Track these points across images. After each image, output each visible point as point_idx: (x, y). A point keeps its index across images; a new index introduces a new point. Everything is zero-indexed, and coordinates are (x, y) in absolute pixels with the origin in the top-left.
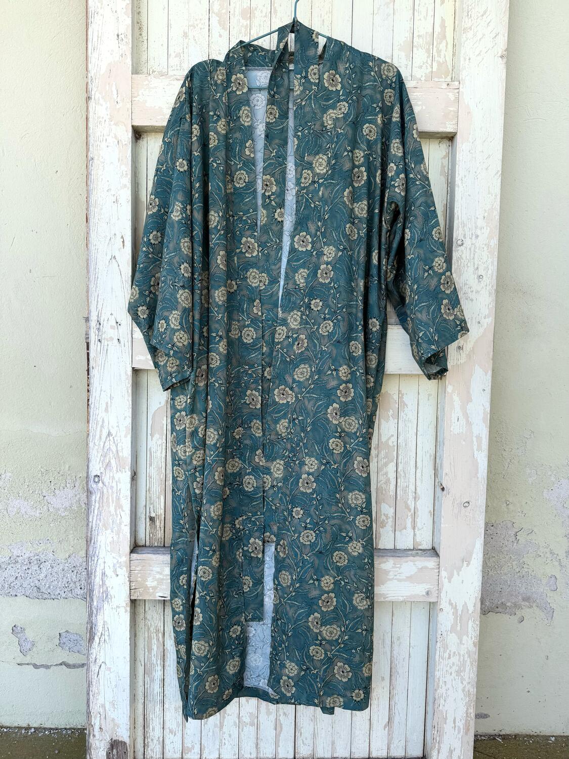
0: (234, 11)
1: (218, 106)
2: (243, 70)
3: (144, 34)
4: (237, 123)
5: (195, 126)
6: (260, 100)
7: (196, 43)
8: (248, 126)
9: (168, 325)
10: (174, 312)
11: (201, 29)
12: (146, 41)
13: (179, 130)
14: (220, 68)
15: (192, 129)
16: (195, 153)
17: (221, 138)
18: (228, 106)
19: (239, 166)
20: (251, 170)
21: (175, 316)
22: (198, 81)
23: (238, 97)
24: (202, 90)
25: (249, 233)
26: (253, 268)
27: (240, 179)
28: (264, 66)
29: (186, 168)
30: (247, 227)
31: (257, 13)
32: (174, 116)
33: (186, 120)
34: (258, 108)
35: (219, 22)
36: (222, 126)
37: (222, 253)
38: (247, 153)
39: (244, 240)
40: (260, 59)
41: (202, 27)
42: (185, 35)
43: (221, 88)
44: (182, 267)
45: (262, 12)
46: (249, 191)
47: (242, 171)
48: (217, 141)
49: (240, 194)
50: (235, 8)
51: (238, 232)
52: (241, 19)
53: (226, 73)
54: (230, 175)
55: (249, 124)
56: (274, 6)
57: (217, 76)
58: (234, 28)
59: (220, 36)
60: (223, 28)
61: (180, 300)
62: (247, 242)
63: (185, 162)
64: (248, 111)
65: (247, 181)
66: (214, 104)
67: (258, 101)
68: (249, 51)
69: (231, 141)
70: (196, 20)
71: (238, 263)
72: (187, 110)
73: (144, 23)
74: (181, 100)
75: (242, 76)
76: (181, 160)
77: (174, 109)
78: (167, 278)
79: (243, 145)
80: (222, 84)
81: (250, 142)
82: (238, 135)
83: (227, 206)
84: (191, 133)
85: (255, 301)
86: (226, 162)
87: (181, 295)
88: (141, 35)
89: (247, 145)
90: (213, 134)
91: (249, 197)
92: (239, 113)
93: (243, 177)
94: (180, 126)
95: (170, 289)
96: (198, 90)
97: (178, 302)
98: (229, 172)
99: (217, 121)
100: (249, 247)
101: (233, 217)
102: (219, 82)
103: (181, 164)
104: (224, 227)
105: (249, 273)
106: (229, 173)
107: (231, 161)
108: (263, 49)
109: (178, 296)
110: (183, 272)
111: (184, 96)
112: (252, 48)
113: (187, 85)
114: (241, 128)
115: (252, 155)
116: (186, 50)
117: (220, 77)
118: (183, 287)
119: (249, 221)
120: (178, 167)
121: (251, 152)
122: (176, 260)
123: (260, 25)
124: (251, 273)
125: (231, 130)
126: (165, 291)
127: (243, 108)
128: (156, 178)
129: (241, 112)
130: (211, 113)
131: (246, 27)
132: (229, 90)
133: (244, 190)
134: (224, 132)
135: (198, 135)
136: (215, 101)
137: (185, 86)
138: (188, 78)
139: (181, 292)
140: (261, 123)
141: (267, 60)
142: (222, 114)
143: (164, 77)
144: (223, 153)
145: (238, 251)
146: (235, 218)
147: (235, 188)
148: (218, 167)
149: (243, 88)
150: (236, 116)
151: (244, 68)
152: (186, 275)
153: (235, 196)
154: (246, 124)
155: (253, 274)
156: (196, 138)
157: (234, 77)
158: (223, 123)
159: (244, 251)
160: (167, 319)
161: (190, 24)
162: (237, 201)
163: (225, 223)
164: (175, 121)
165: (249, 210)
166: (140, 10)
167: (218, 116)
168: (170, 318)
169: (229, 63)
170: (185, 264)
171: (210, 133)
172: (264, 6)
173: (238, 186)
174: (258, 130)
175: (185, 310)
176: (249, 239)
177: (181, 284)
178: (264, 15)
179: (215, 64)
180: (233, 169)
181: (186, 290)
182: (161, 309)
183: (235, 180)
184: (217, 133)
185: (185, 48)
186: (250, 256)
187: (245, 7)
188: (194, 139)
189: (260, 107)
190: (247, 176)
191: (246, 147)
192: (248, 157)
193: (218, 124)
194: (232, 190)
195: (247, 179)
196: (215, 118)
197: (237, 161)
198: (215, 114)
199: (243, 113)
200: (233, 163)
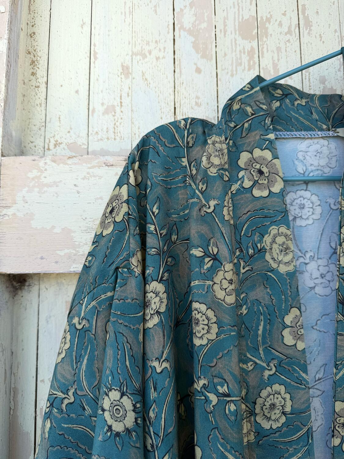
0: (225, 26)
1: (213, 233)
2: (271, 142)
3: (41, 72)
4: (258, 265)
5: (154, 286)
6: (308, 204)
7: (148, 85)
8: (288, 274)
11: (158, 59)
12: (44, 85)
13: (112, 298)
14: (215, 138)
15: (145, 293)
16: (156, 364)
17: (227, 319)
18: (235, 226)
19: (267, 373)
20: (299, 381)
22: (160, 171)
23: (258, 205)
24: (168, 190)
27: (273, 406)
28: (311, 129)
29: (130, 420)
31: (271, 28)
32: (100, 256)
33: (130, 271)
34: (303, 223)
35: (195, 46)
36: (225, 284)
38: (289, 340)
40: (300, 115)
41: (161, 55)
42: (126, 71)
43: (218, 187)
45: (280, 24)
46: (295, 437)
47: (276, 387)
48: (215, 329)
50: (226, 19)
52: (239, 39)
53: (228, 148)
55: (291, 268)
56: (304, 13)
57: (209, 158)
58: (225, 55)
59: (198, 71)
60: (203, 56)
63: (127, 402)
64: (286, 236)
65: (288, 409)
66: (204, 229)
67: (302, 207)
68: (274, 98)
70: (148, 43)
72: (134, 244)
73: (42, 53)
74: (119, 219)
75: (268, 155)
76: (115, 395)
77: (98, 239)
80: (221, 177)
81: (294, 312)
82: (261, 294)
84: (145, 305)
88: (33, 74)
89: (288, 320)
90: (203, 308)
91: (296, 451)
92: (261, 241)
93: (278, 401)
94: (114, 288)
96: (159, 190)
99: (213, 271)
102: (213, 172)
103: (116, 407)
108: (302, 94)
111: (125, 208)
112: (279, 91)
113: (132, 180)
114: (268, 278)
115: (301, 346)
116: (126, 101)
117: (216, 161)
120: (107, 414)
121: (298, 337)
123: (279, 49)
125: (242, 282)
127: (274, 230)
128: (48, 425)
129: (267, 239)
130: (197, 252)
131: (251, 53)
132: (235, 187)
134: (230, 299)
135: (163, 310)
136: (206, 219)
137: (128, 184)
138: (133, 162)
140: (312, 258)
141: (315, 116)
142: (224, 252)
143: (75, 160)
147: (259, 432)
149: (271, 182)
150: (254, 247)
151: (272, 136)
154: (283, 269)
156: (156, 320)
157: (244, 157)
158: (229, 276)
161: (135, 50)
164: (102, 274)
166: (35, 29)
167: (215, 258)
169: (232, 125)
171: (195, 305)
172: (284, 14)
173: (266, 425)
174: (306, 275)
178: (286, 30)
179: (200, 130)
180: (252, 380)
183: (258, 410)
184: (213, 304)
185: (124, 95)
187: (246, 17)
188: (153, 322)
189: (310, 222)
190: (288, 396)
191: (285, 327)
192: (290, 352)
193: (217, 280)
194: (252, 437)
195: (289, 404)
196: (208, 263)
197: (261, 359)
198: (207, 254)
199: (274, 241)
200: (250, 366)
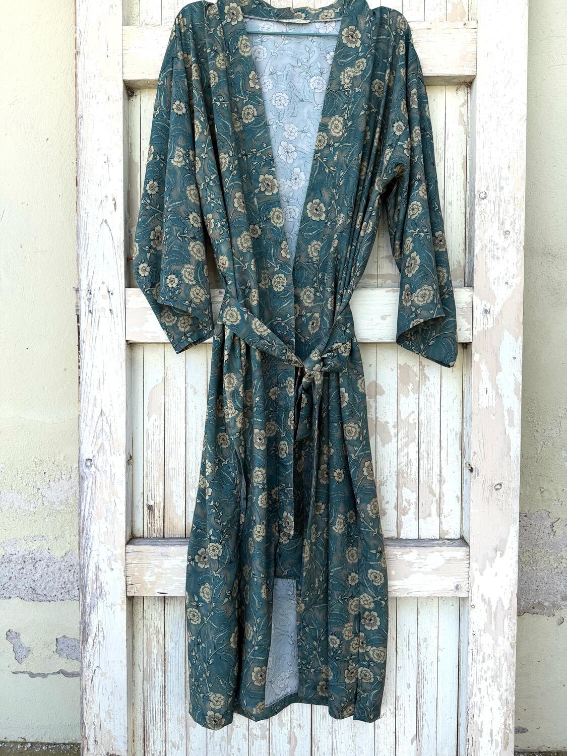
1: (214, 40)
4: (237, 57)
8: (248, 56)
9: (180, 279)
10: (186, 266)
13: (172, 71)
17: (222, 75)
18: (225, 40)
19: (245, 101)
20: (258, 102)
21: (189, 270)
23: (234, 28)
25: (265, 169)
26: (275, 207)
27: (248, 114)
29: (185, 110)
30: (263, 163)
36: (220, 61)
37: (238, 194)
38: (252, 85)
39: (261, 177)
43: (214, 23)
44: (191, 217)
46: (259, 126)
47: (249, 106)
48: (217, 78)
49: (251, 130)
51: (254, 171)
53: (218, 5)
54: (237, 113)
55: (249, 54)
57: (209, 12)
61: (192, 253)
62: (265, 179)
63: (183, 105)
64: (246, 40)
65: (255, 115)
66: (210, 40)
69: (233, 76)
71: (259, 204)
72: (179, 48)
75: (235, 5)
78: (171, 229)
79: (246, 78)
80: (215, 18)
81: (253, 73)
82: (239, 68)
83: (237, 144)
85: (281, 243)
86: (230, 99)
87: (193, 248)
89: (250, 76)
90: (212, 71)
91: (260, 131)
92: (237, 45)
93: (250, 111)
95: (178, 241)
97: (189, 255)
98: (236, 110)
99: (215, 56)
100: (268, 185)
101: (246, 155)
103: (178, 106)
104: (236, 166)
105: (271, 213)
106: (234, 109)
107: (236, 97)
109: (190, 248)
110: (192, 222)
111: (174, 34)
114: (241, 60)
115: (257, 87)
118: (194, 238)
119: (264, 157)
121: (255, 83)
122: (182, 209)
124: (274, 212)
125: (231, 65)
126: (171, 243)
127: (241, 38)
129: (239, 43)
130: (208, 50)
132: (224, 22)
133: (253, 125)
134: (223, 67)
136: (210, 36)
139: (192, 244)
142: (220, 49)
144: (226, 89)
145: (257, 191)
146: (249, 156)
147: (244, 125)
148: (222, 105)
149: (238, 17)
150: (234, 48)
152: (195, 225)
153: (245, 134)
154: (246, 55)
155: (276, 214)
157: (226, 8)
158: (222, 58)
159: (263, 189)
160: (178, 274)
162: (248, 138)
163: (236, 162)
165: (262, 145)
167: (215, 51)
168: (183, 272)
170: (194, 213)
171: (210, 70)
173: (246, 122)
175: (198, 264)
176: (267, 176)
177: (192, 236)
180: (239, 105)
181: (198, 242)
182: (168, 263)
183: (242, 116)
184: (216, 69)
186: (270, 194)
190: (255, 109)
191: (250, 79)
192: (253, 90)
193: (217, 60)
194: (242, 128)
195: (256, 112)
196: (213, 53)
197: (242, 96)
198: (212, 50)
199: (241, 43)
200: (238, 99)
